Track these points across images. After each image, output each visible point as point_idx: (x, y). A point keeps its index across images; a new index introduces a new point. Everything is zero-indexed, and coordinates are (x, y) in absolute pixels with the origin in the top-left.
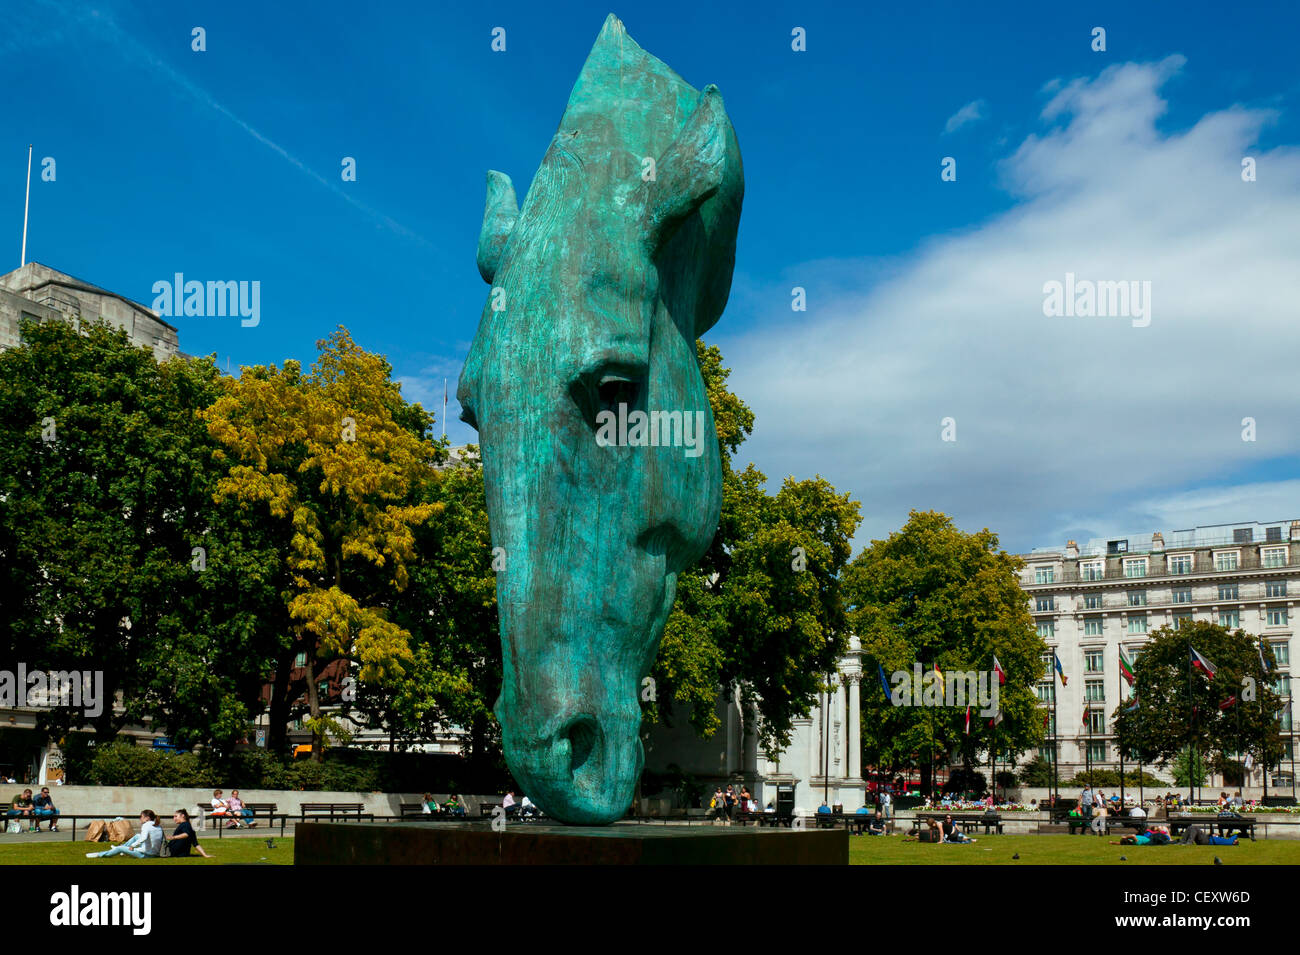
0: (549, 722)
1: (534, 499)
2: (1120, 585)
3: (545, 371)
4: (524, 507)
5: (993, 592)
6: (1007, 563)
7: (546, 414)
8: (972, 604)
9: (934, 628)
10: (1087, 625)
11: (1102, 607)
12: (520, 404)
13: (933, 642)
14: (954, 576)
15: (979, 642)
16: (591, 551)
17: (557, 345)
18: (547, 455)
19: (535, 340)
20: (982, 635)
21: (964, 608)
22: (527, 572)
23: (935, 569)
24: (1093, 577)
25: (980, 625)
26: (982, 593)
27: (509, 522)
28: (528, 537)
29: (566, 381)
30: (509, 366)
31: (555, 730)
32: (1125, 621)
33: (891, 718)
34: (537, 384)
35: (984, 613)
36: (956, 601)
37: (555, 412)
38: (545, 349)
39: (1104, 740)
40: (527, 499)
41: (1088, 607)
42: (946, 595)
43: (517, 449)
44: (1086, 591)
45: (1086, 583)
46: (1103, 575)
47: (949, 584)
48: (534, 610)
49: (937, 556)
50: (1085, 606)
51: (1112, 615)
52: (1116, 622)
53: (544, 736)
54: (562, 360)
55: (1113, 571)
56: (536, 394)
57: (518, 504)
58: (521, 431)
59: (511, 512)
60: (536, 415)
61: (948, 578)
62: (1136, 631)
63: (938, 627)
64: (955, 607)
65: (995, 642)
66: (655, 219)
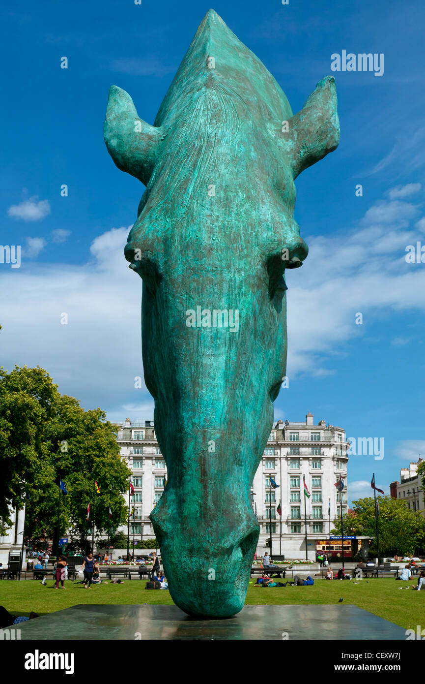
0: (233, 534)
1: (234, 344)
2: (152, 443)
3: (249, 242)
4: (223, 349)
5: (103, 442)
6: (110, 428)
7: (249, 276)
8: (91, 447)
9: (68, 459)
10: (134, 463)
11: (142, 454)
12: (224, 263)
13: (67, 467)
14: (81, 432)
15: (96, 469)
16: (256, 393)
17: (259, 224)
18: (248, 309)
19: (238, 215)
20: (98, 465)
21: (86, 449)
22: (222, 404)
23: (70, 427)
24: (138, 438)
25: (98, 460)
26: (97, 442)
27: (206, 361)
28: (225, 375)
29: (267, 253)
30: (211, 231)
31: (237, 540)
32: (154, 462)
33: (41, 510)
34: (241, 250)
35: (98, 453)
36: (82, 446)
37: (256, 276)
38: (249, 225)
39: (141, 523)
40: (227, 342)
41: (135, 453)
42: (76, 442)
43: (220, 300)
44: (135, 445)
45: (136, 441)
46: (144, 437)
47: (78, 436)
48: (227, 437)
49: (72, 420)
50: (134, 453)
51: (147, 458)
52: (149, 462)
53: (226, 545)
54: (265, 236)
55: (149, 436)
56: (241, 258)
57: (218, 347)
58: (225, 286)
59: (209, 352)
60: (240, 275)
61: (78, 434)
62: (159, 467)
63: (70, 459)
64: (81, 448)
65: (106, 470)
66: (302, 154)
